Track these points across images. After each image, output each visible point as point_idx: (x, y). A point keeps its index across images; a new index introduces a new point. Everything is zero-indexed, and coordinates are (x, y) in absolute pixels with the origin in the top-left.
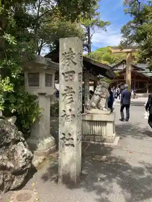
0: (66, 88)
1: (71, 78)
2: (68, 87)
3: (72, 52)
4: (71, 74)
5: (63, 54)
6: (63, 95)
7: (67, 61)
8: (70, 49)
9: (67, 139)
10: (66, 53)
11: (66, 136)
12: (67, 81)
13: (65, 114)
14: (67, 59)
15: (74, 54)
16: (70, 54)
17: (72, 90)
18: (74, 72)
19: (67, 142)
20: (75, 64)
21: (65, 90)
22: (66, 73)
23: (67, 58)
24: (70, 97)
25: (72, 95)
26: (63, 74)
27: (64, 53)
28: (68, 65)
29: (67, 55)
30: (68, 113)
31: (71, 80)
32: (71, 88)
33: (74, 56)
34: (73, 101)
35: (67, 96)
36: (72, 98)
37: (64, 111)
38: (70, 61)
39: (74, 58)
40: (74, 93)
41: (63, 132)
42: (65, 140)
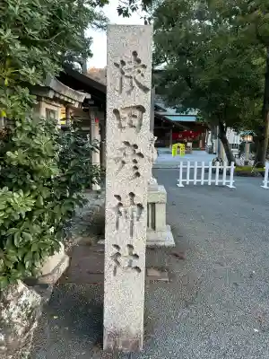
0: (123, 145)
2: (127, 143)
3: (139, 61)
4: (137, 113)
5: (116, 65)
6: (116, 160)
7: (126, 81)
8: (135, 54)
10: (123, 63)
11: (121, 252)
12: (124, 128)
13: (121, 204)
14: (127, 77)
15: (144, 66)
17: (138, 151)
18: (141, 109)
20: (145, 90)
23: (127, 74)
24: (131, 166)
26: (116, 112)
27: (119, 62)
28: (128, 92)
29: (126, 67)
30: (126, 200)
31: (134, 127)
32: (136, 146)
33: (142, 69)
34: (138, 174)
35: (124, 162)
36: (136, 168)
37: (118, 197)
38: (134, 83)
39: (142, 75)
40: (142, 156)
41: (115, 243)
42: (119, 260)
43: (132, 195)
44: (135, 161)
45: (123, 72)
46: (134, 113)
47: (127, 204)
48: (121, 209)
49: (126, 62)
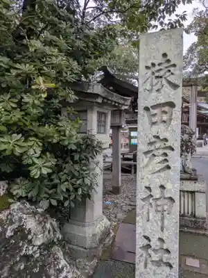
0: (153, 140)
1: (165, 117)
2: (157, 137)
3: (168, 61)
4: (166, 109)
5: (147, 68)
6: (146, 153)
7: (155, 81)
8: (165, 56)
9: (154, 250)
10: (153, 65)
11: (151, 244)
12: (155, 123)
13: (151, 196)
14: (157, 77)
15: (174, 65)
16: (164, 66)
17: (168, 144)
18: (172, 105)
19: (155, 257)
20: (176, 87)
21: (151, 144)
22: (154, 107)
23: (157, 74)
24: (162, 158)
26: (146, 109)
27: (149, 65)
28: (158, 90)
30: (157, 193)
31: (164, 122)
32: (166, 140)
33: (172, 69)
34: (168, 167)
35: (154, 155)
36: (166, 160)
37: (149, 188)
38: (164, 82)
39: (172, 74)
40: (173, 150)
41: (146, 234)
42: (150, 251)
43: (162, 187)
44: (165, 154)
45: (153, 73)
46: (163, 109)
47: (158, 196)
48: (151, 201)
49: (157, 64)
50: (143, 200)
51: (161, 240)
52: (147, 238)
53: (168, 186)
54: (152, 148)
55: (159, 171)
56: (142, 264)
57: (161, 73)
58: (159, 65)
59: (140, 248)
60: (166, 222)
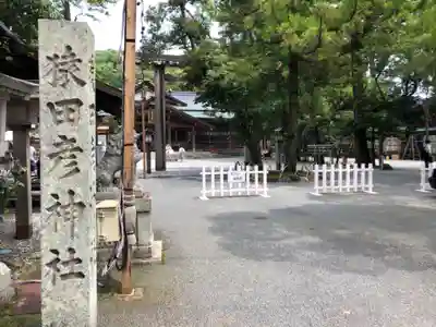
0: (59, 140)
1: (71, 116)
2: (64, 137)
3: (73, 55)
4: (73, 106)
5: (48, 58)
6: (51, 156)
7: (60, 74)
8: (69, 48)
9: (65, 263)
10: (56, 56)
11: (60, 257)
12: (60, 122)
13: (59, 204)
14: (61, 71)
15: (79, 61)
16: (69, 60)
17: (75, 145)
18: (78, 102)
19: (65, 270)
20: (82, 83)
21: (57, 145)
22: (59, 103)
23: (61, 67)
24: (69, 161)
25: (74, 157)
26: (50, 105)
27: (51, 55)
28: (63, 85)
29: (60, 61)
30: (65, 199)
31: (72, 120)
32: (74, 140)
33: (77, 63)
34: (78, 170)
35: (61, 158)
36: (76, 163)
37: (56, 196)
38: (69, 76)
39: (78, 69)
40: (81, 151)
41: (54, 248)
42: (59, 265)
43: (72, 193)
45: (57, 66)
46: (69, 106)
47: (66, 203)
48: (59, 209)
49: (60, 55)
50: (48, 209)
51: (71, 250)
52: (55, 252)
53: (78, 190)
54: (58, 150)
55: (66, 175)
56: (50, 282)
57: (66, 67)
58: (64, 57)
59: (47, 265)
60: (76, 230)
